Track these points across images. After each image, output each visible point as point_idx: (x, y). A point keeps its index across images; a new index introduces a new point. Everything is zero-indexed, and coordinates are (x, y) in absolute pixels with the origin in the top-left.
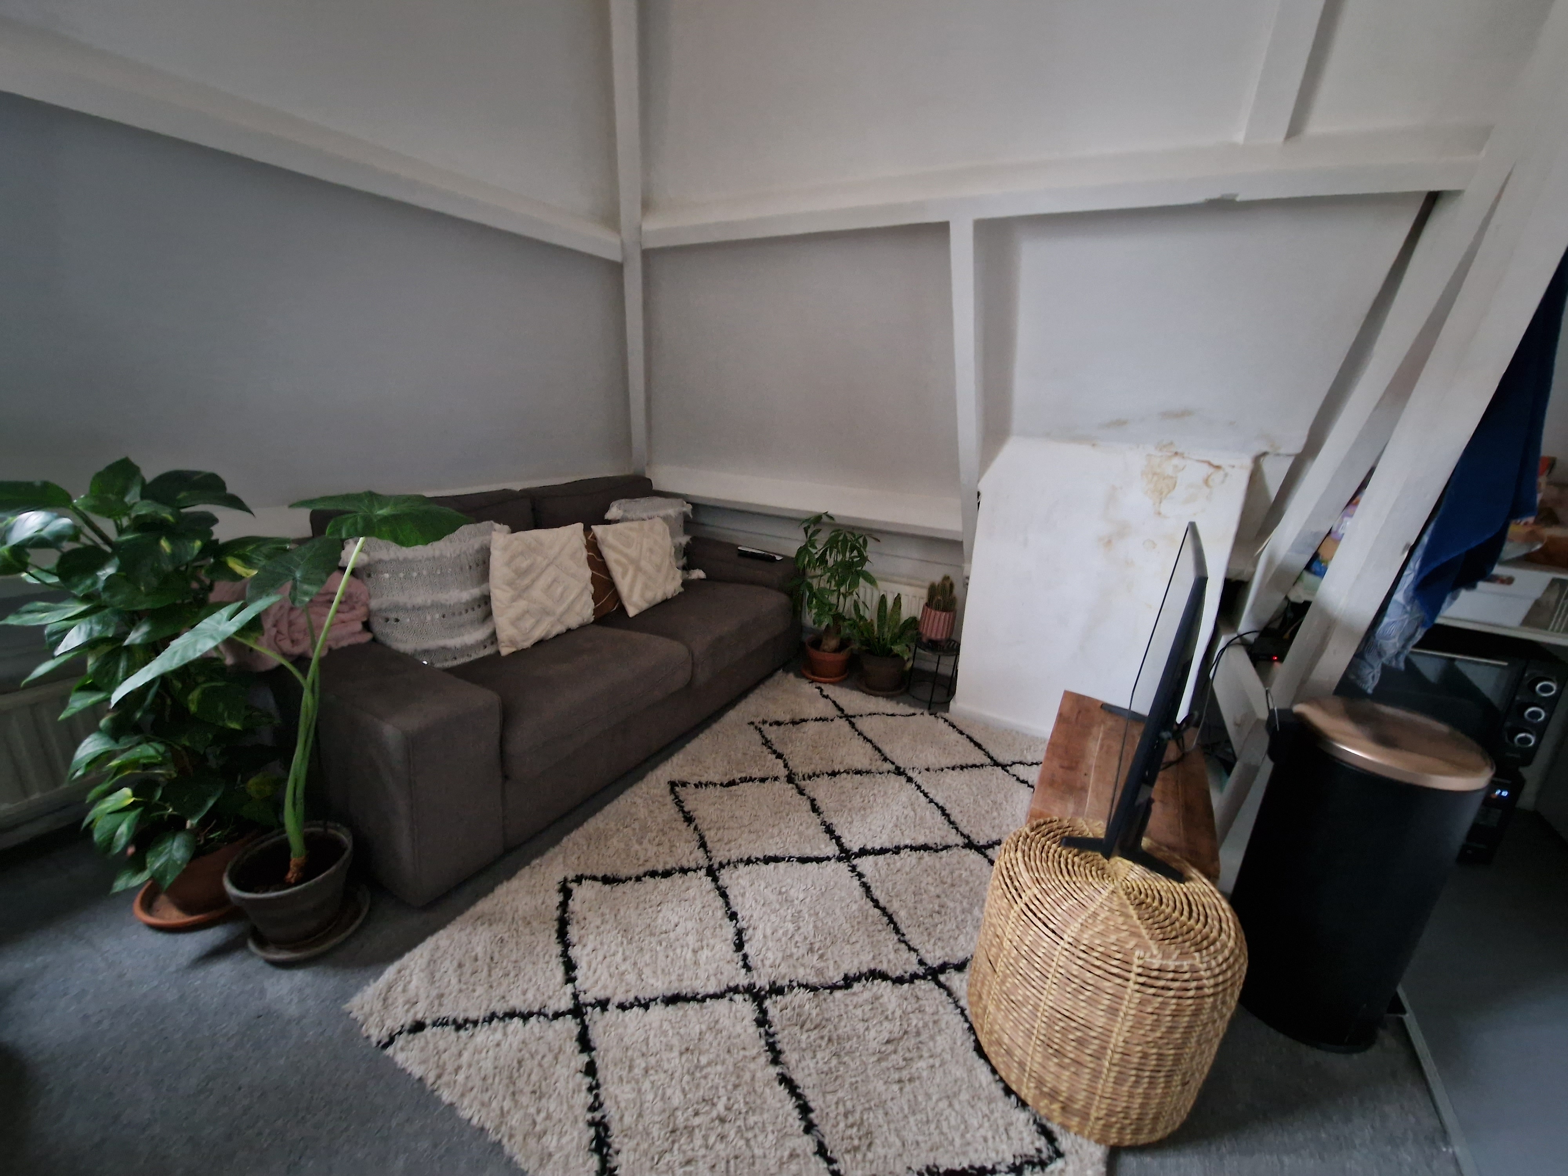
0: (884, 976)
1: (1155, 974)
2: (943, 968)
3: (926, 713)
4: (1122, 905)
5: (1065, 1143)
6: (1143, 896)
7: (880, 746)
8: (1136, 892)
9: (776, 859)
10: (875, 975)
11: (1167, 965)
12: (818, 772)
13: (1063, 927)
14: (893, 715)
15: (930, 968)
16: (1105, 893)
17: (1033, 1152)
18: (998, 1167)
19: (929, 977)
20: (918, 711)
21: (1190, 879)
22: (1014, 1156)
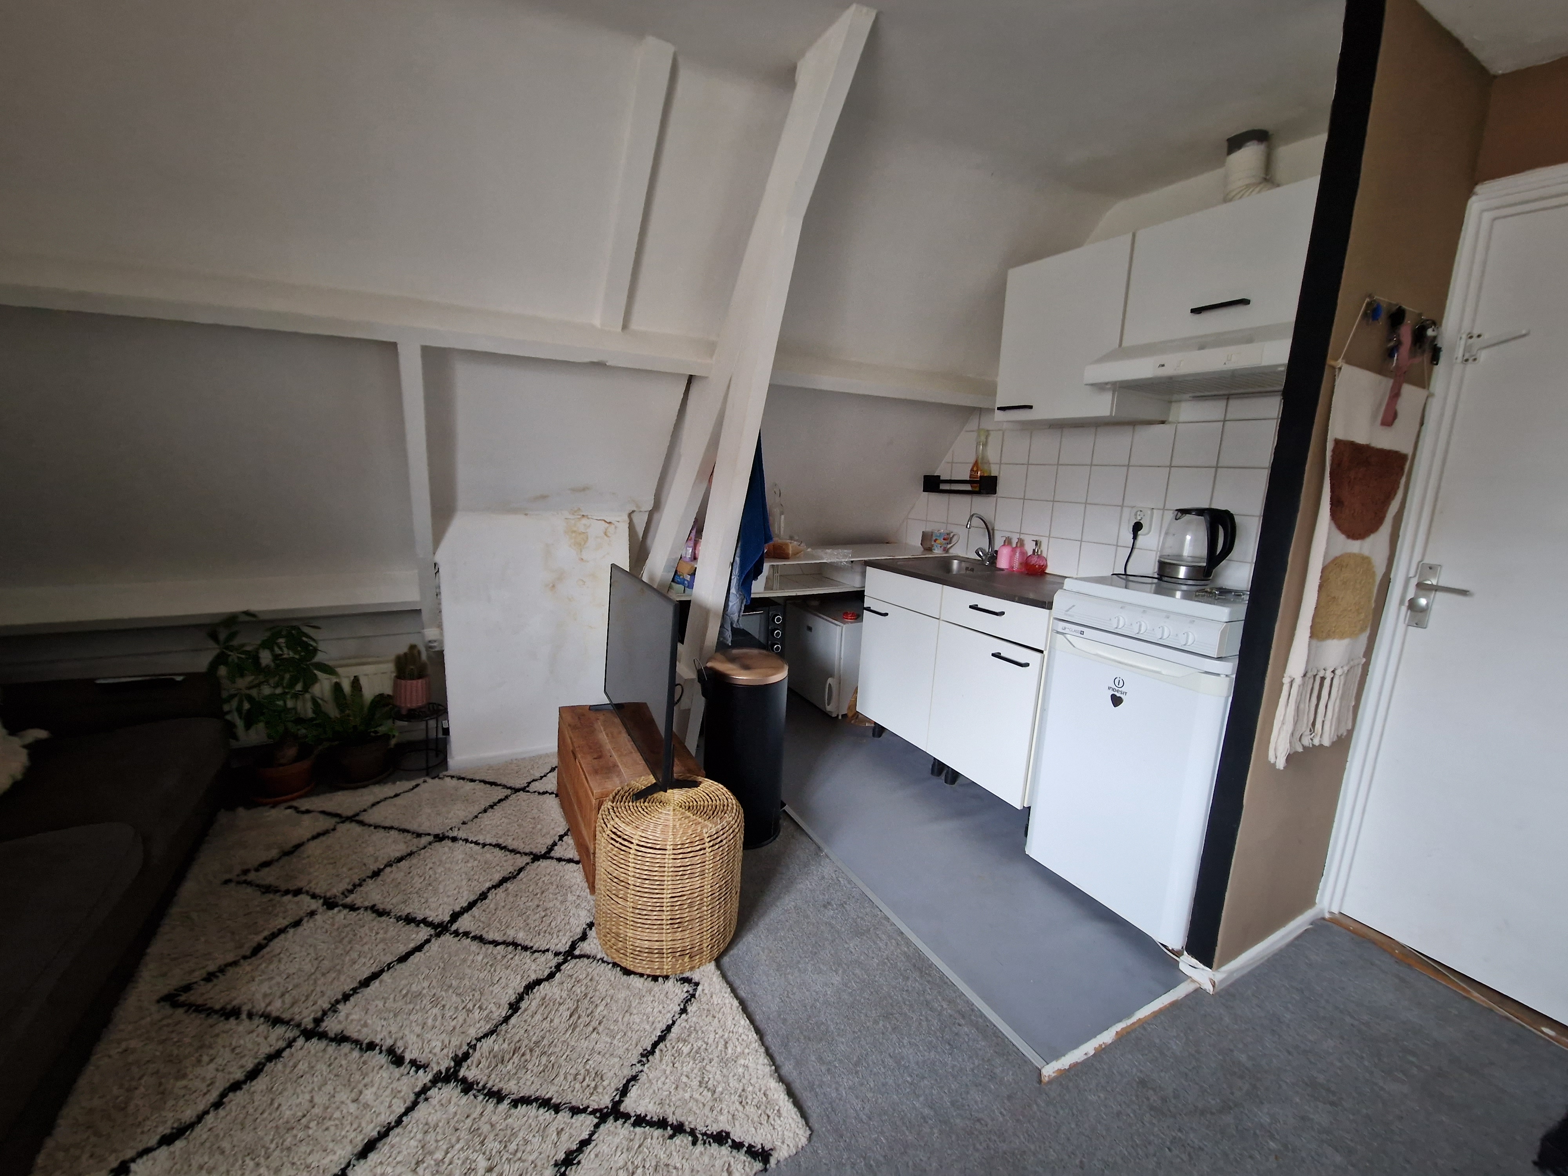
0: (538, 982)
1: (715, 836)
2: (573, 946)
3: (429, 780)
4: (683, 813)
5: (696, 977)
6: (687, 803)
7: (403, 827)
8: (683, 804)
9: (375, 976)
10: (530, 987)
11: (718, 828)
12: (357, 882)
13: (665, 843)
14: (396, 795)
15: (565, 952)
16: (671, 813)
17: (686, 995)
18: (675, 1019)
19: (569, 958)
20: (420, 781)
21: (701, 783)
22: (679, 1005)
